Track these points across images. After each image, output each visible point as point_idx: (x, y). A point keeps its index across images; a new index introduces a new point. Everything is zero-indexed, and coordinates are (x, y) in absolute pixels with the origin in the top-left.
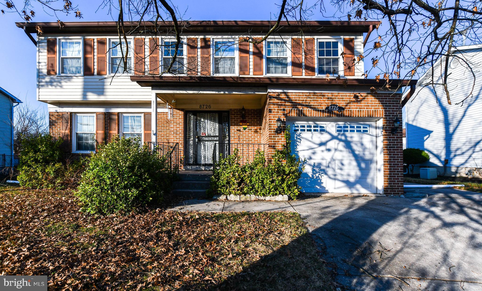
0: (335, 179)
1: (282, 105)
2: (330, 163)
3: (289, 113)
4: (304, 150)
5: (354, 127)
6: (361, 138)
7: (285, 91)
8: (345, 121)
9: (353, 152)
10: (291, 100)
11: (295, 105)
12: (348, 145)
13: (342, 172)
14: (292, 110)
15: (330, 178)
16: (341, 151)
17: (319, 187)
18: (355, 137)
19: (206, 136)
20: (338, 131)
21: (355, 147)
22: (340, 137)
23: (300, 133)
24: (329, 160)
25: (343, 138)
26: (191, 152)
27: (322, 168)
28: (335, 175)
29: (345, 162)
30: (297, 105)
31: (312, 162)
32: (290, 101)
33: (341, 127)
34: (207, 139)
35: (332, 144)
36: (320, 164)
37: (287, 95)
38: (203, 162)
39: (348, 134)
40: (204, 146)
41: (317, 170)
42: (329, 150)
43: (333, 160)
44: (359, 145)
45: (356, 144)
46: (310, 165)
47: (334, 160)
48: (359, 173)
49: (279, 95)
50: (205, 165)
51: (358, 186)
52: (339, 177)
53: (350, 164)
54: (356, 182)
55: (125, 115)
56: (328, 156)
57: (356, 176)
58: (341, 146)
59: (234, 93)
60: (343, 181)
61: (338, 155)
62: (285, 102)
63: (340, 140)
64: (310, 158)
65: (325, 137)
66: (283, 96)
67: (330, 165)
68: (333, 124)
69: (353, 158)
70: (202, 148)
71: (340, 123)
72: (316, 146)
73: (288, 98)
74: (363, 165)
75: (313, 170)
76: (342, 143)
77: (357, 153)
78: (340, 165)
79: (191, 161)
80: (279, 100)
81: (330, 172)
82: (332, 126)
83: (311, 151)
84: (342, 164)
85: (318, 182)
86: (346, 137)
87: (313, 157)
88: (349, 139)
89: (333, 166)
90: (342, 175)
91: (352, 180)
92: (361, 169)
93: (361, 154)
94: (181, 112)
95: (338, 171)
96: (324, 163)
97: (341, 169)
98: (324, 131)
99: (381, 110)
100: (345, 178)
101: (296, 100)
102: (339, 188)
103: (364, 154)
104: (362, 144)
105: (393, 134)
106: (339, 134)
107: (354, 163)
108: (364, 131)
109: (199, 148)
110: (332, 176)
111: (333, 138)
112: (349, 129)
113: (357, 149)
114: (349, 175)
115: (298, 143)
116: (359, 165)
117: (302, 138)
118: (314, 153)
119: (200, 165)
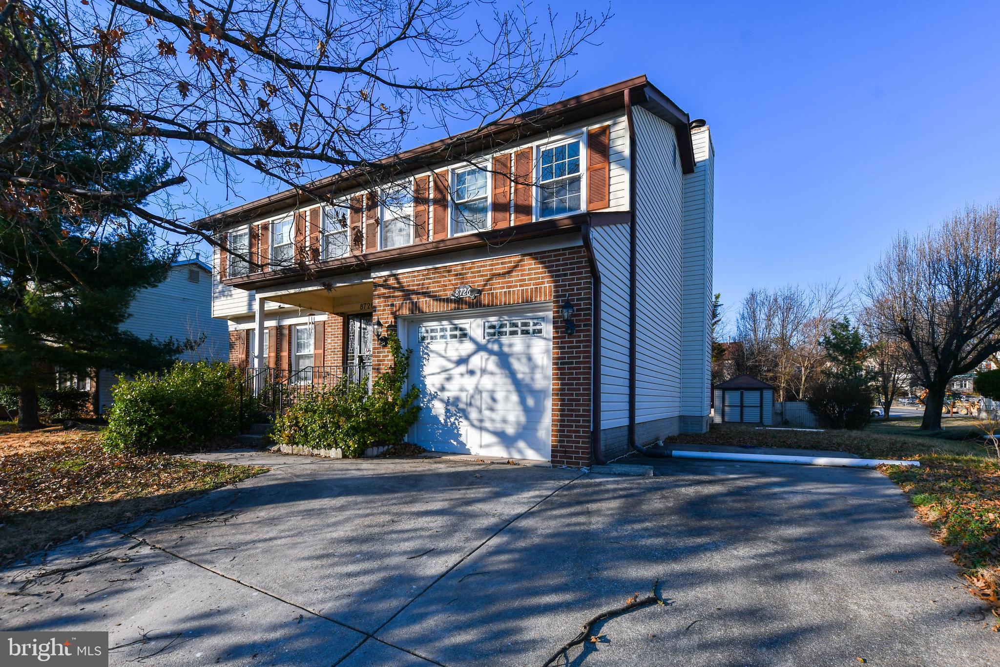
0: (481, 429)
1: (389, 297)
2: (472, 397)
3: (399, 310)
4: (433, 374)
5: (516, 325)
6: (528, 347)
7: (394, 272)
8: (499, 314)
9: (512, 374)
10: (403, 287)
11: (407, 294)
12: (504, 360)
13: (494, 416)
14: (402, 303)
15: (473, 425)
16: (492, 373)
17: (455, 443)
18: (516, 344)
20: (489, 334)
21: (516, 365)
22: (490, 346)
23: (428, 343)
24: (471, 391)
25: (496, 347)
27: (461, 406)
28: (481, 421)
29: (499, 396)
30: (409, 295)
31: (445, 395)
32: (401, 288)
33: (493, 327)
35: (477, 361)
36: (457, 399)
37: (397, 279)
39: (505, 340)
41: (453, 409)
42: (472, 373)
43: (478, 391)
44: (524, 360)
45: (519, 359)
46: (442, 401)
47: (480, 392)
48: (523, 419)
49: (385, 281)
51: (521, 444)
52: (488, 424)
53: (507, 399)
54: (519, 436)
55: (298, 327)
56: (469, 383)
57: (518, 423)
58: (491, 364)
59: (338, 285)
60: (496, 433)
61: (487, 382)
62: (394, 292)
63: (491, 352)
64: (443, 389)
65: (467, 347)
66: (392, 281)
67: (473, 402)
68: (480, 321)
69: (511, 388)
71: (492, 319)
72: (451, 365)
73: (399, 283)
74: (530, 402)
75: (447, 411)
76: (493, 358)
77: (520, 376)
78: (489, 401)
80: (386, 288)
81: (474, 415)
82: (478, 326)
83: (444, 375)
84: (494, 400)
85: (452, 432)
86: (501, 345)
87: (448, 386)
88: (506, 349)
89: (478, 403)
90: (493, 420)
91: (510, 430)
92: (526, 410)
93: (527, 380)
94: (340, 318)
95: (487, 413)
96: (464, 396)
97: (492, 409)
98: (465, 335)
99: (548, 285)
100: (499, 426)
101: (409, 286)
102: (488, 446)
103: (532, 379)
104: (530, 359)
105: (570, 335)
106: (489, 341)
107: (514, 398)
108: (534, 332)
110: (476, 423)
111: (480, 348)
112: (507, 329)
113: (520, 368)
114: (505, 421)
115: (425, 363)
116: (523, 402)
117: (431, 351)
118: (449, 379)
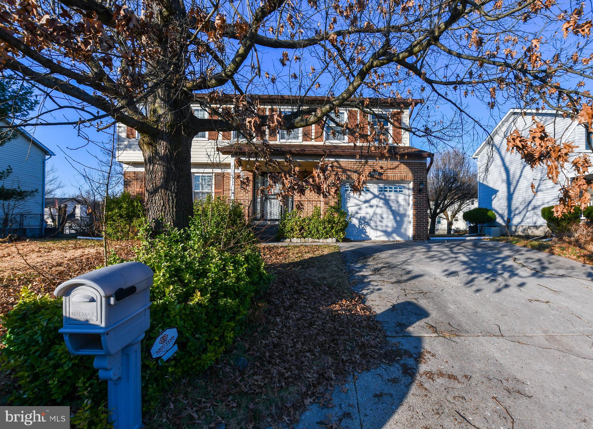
0: (377, 230)
1: (335, 171)
2: (373, 216)
4: (352, 206)
5: (392, 188)
6: (397, 197)
7: (337, 160)
8: (385, 183)
9: (390, 207)
10: (342, 167)
11: (345, 171)
12: (387, 202)
13: (382, 224)
14: (342, 174)
15: (372, 228)
16: (381, 207)
17: (364, 236)
18: (392, 196)
19: (272, 195)
20: (379, 191)
21: (392, 204)
22: (380, 196)
23: (349, 193)
24: (372, 214)
25: (383, 197)
26: (259, 208)
27: (366, 220)
28: (376, 226)
29: (385, 216)
31: (358, 216)
32: (340, 167)
33: (382, 188)
34: (273, 197)
35: (374, 202)
36: (364, 218)
37: (338, 163)
38: (269, 218)
39: (387, 194)
40: (271, 203)
41: (363, 222)
42: (371, 206)
43: (375, 214)
44: (395, 202)
45: (393, 202)
46: (357, 218)
47: (376, 214)
48: (395, 225)
49: (332, 163)
50: (271, 220)
51: (394, 235)
52: (379, 228)
53: (388, 217)
54: (393, 232)
55: (196, 175)
56: (371, 211)
57: (393, 227)
58: (381, 203)
60: (382, 231)
61: (379, 211)
62: (337, 169)
63: (381, 199)
64: (357, 213)
65: (369, 196)
66: (335, 164)
67: (373, 219)
68: (376, 186)
69: (390, 213)
70: (269, 205)
71: (380, 185)
72: (361, 203)
73: (339, 165)
74: (398, 218)
75: (360, 222)
76: (382, 201)
77: (393, 208)
78: (380, 218)
79: (259, 216)
81: (372, 224)
82: (375, 187)
83: (357, 207)
84: (382, 218)
85: (363, 231)
86: (385, 196)
87: (359, 211)
88: (387, 198)
89: (375, 219)
90: (382, 226)
91: (389, 230)
92: (396, 221)
93: (397, 209)
94: (250, 173)
95: (379, 223)
96: (368, 217)
97: (381, 221)
98: (368, 190)
99: (410, 175)
100: (384, 229)
101: (345, 167)
102: (379, 236)
103: (399, 210)
104: (398, 202)
105: (420, 194)
106: (380, 194)
107: (391, 217)
108: (400, 191)
109: (265, 205)
110: (374, 227)
111: (375, 196)
112: (388, 189)
113: (394, 205)
114: (387, 226)
115: (348, 201)
116: (395, 218)
117: (351, 196)
118: (360, 209)
119: (266, 220)
